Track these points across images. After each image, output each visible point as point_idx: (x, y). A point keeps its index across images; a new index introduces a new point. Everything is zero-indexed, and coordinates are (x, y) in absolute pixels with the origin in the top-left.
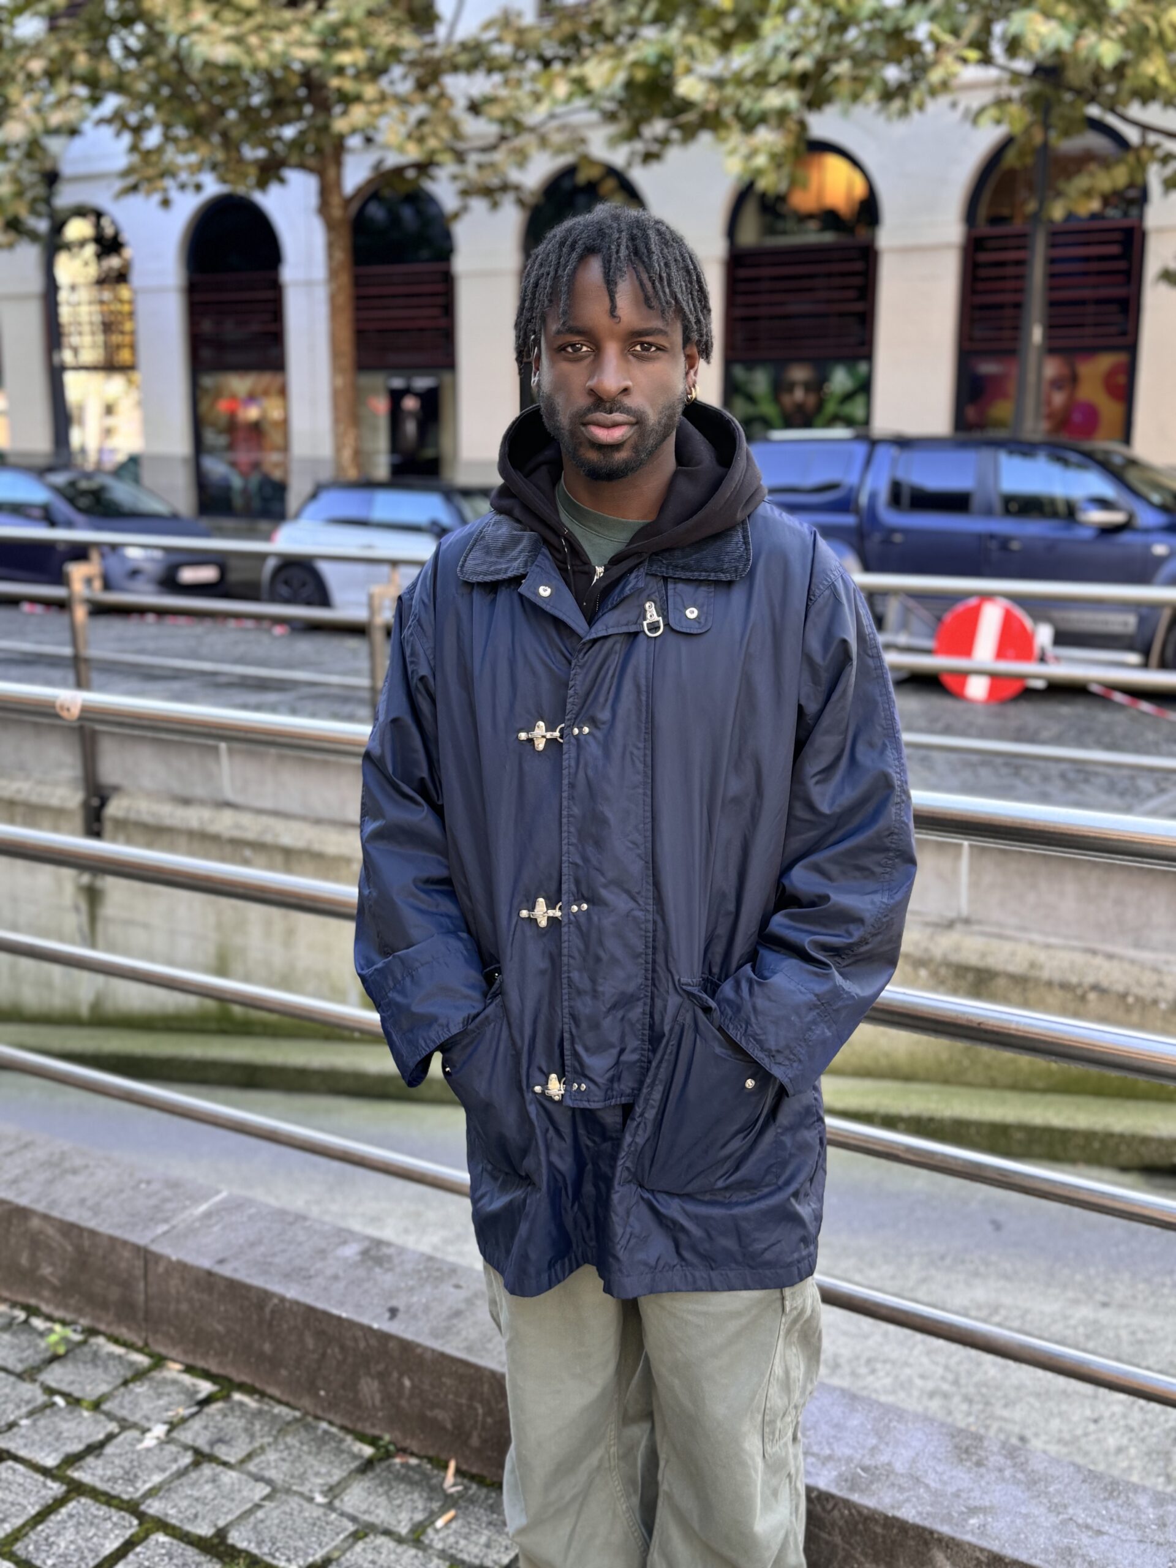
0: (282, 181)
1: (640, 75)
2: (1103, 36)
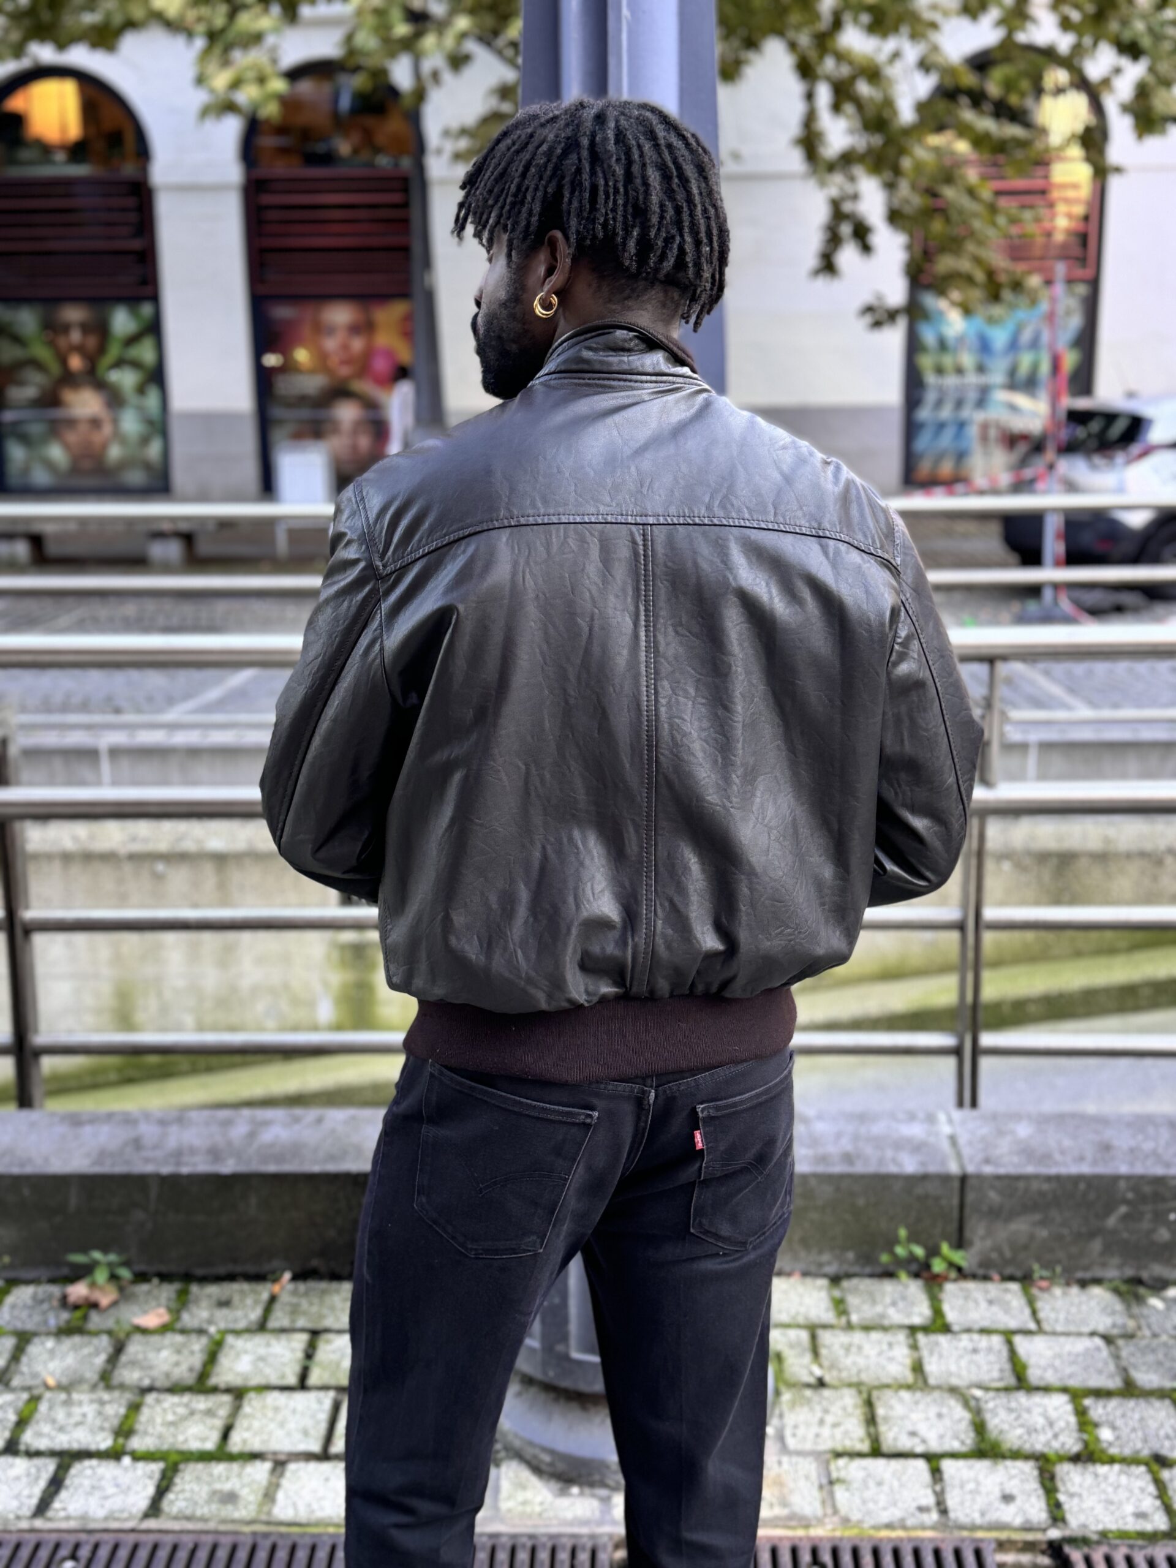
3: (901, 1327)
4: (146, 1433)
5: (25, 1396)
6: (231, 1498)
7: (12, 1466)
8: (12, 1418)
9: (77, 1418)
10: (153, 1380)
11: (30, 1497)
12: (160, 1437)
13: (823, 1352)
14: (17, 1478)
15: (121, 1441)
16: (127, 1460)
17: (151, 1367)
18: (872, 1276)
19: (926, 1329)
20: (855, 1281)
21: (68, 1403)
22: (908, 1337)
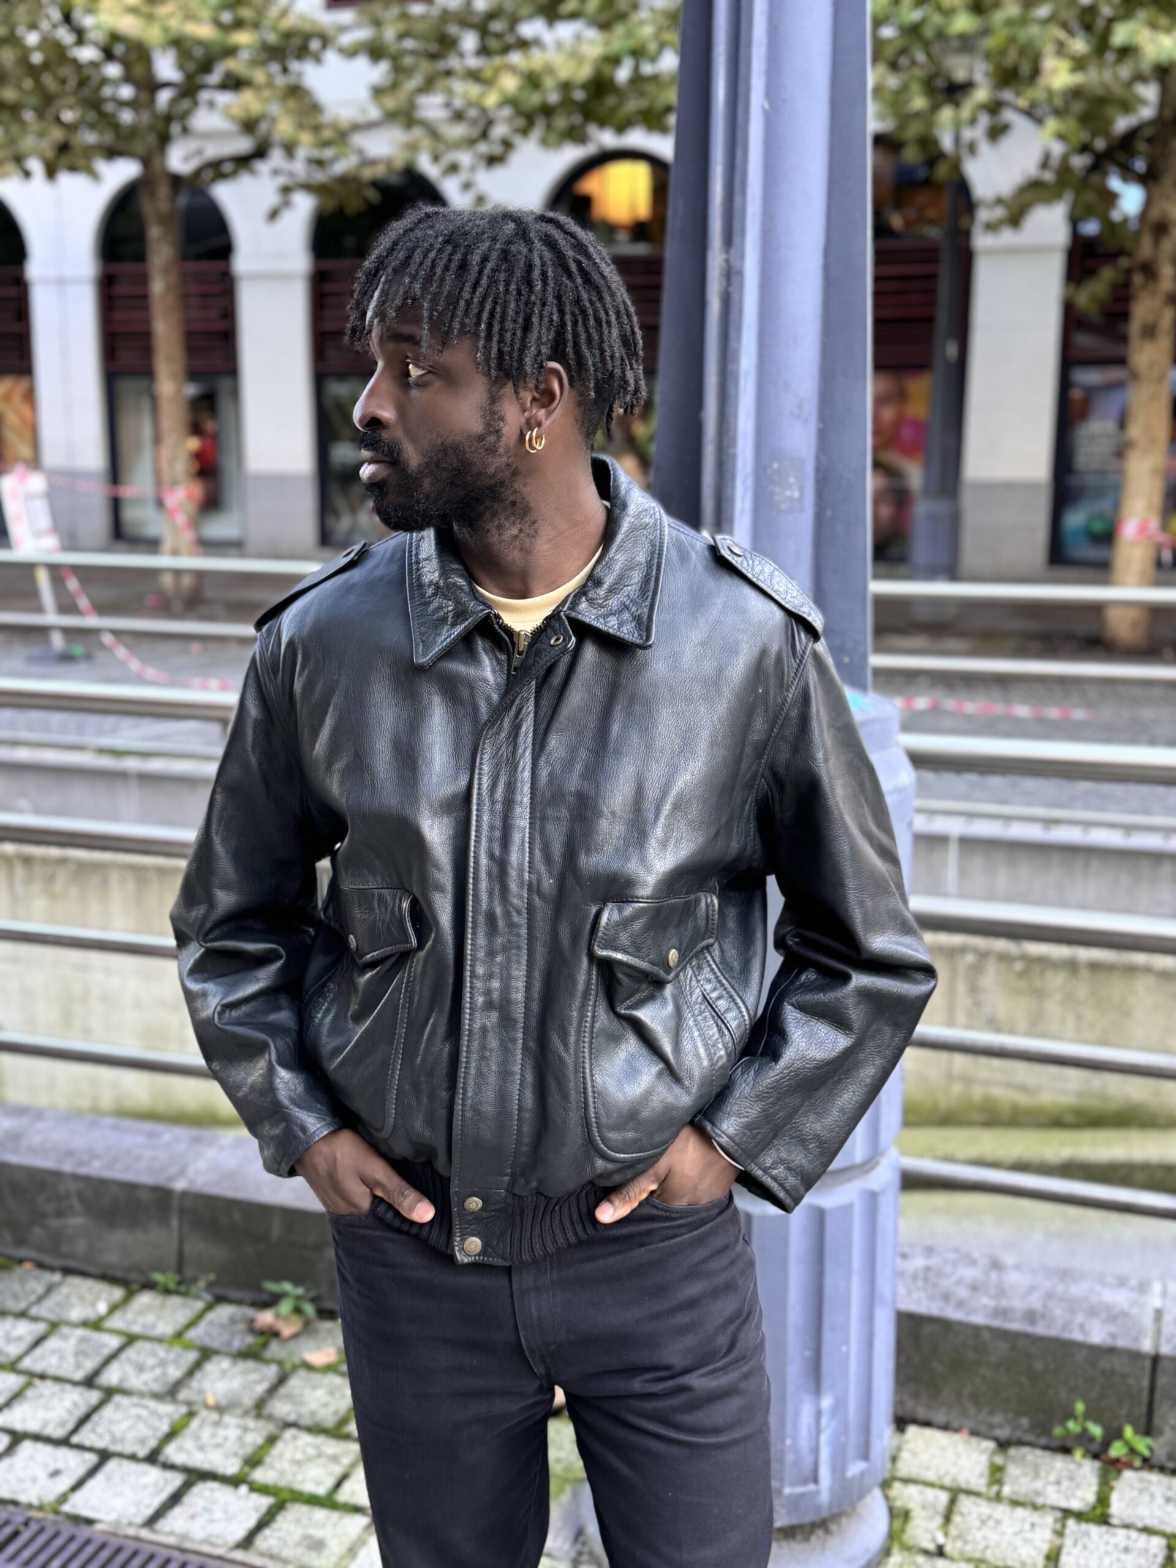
3: (1054, 1508)
4: (272, 1467)
5: (183, 1410)
6: (318, 1545)
7: (145, 1474)
8: (165, 1428)
9: (219, 1440)
10: (300, 1416)
11: (148, 1506)
12: (282, 1473)
13: (956, 1519)
14: (145, 1487)
15: (247, 1469)
16: (244, 1489)
17: (301, 1404)
18: (1045, 1448)
19: (1080, 1516)
20: (1025, 1450)
21: (217, 1424)
22: (1056, 1521)
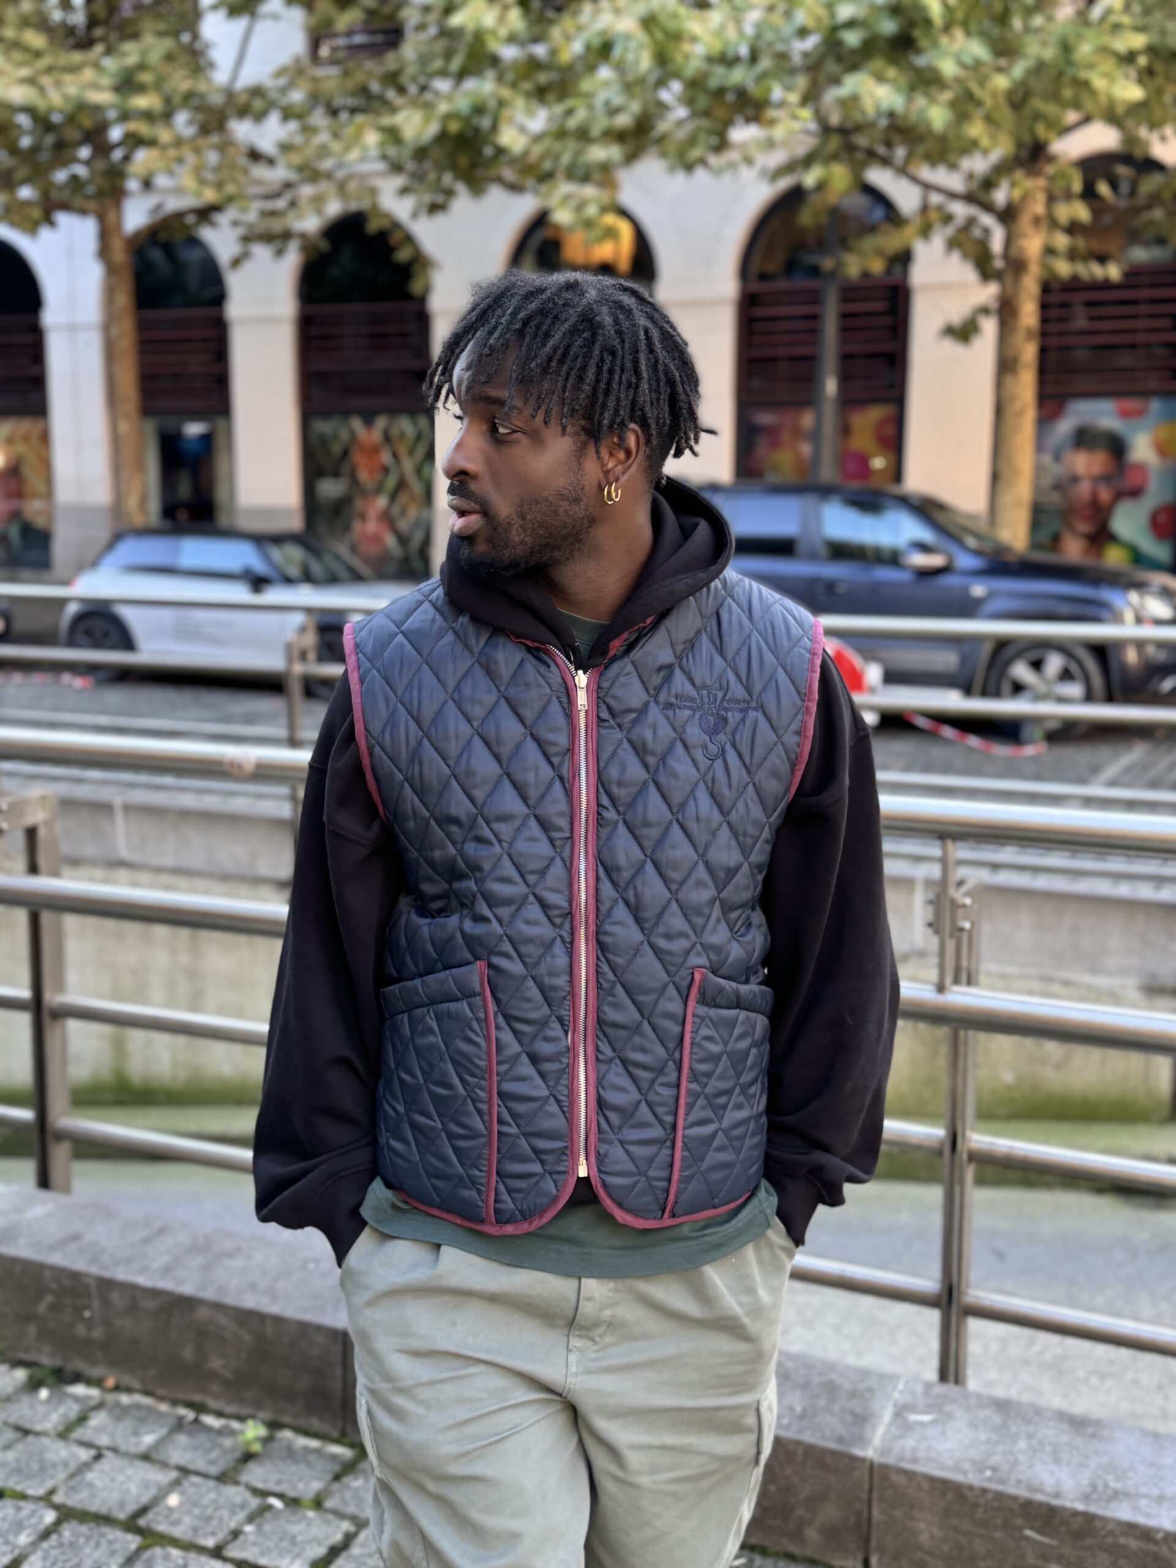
0: (51, 223)
1: (454, 127)
2: (932, 100)
